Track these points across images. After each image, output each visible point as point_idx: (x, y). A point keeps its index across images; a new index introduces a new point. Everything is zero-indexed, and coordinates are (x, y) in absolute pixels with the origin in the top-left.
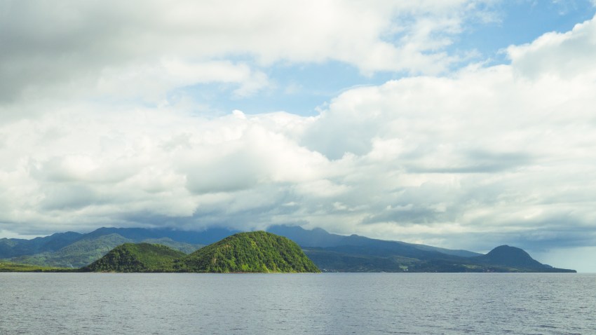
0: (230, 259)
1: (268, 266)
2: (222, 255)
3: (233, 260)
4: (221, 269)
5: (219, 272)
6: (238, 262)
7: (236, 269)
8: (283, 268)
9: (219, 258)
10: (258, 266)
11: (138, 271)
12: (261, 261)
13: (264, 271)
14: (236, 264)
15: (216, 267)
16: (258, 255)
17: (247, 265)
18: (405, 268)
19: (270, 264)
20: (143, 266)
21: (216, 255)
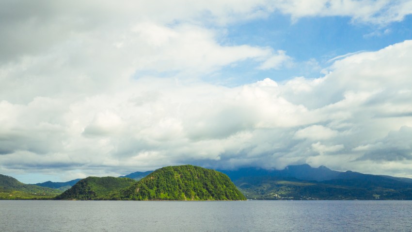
0: (152, 188)
1: (187, 195)
2: (145, 185)
3: (155, 189)
4: (141, 197)
5: (139, 200)
6: (158, 191)
7: (154, 197)
8: (201, 196)
9: (141, 187)
10: (177, 195)
11: (90, 199)
12: (181, 191)
13: (182, 199)
14: (156, 193)
15: (138, 195)
16: (179, 185)
17: (167, 194)
18: (377, 196)
19: (189, 193)
20: (95, 195)
21: (139, 185)
